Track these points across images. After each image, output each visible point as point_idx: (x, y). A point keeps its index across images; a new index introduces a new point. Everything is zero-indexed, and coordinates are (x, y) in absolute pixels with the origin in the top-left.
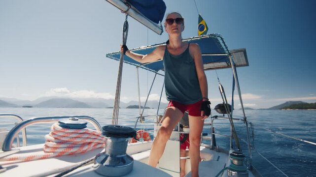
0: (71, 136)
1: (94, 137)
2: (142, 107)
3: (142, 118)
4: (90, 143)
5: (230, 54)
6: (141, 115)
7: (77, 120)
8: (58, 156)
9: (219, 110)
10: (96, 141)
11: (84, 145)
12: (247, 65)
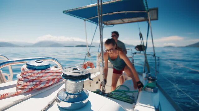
0: (37, 75)
1: (57, 74)
2: (89, 46)
3: (89, 54)
4: (53, 79)
5: (148, 11)
6: (88, 52)
7: (42, 62)
8: (28, 92)
9: (137, 49)
10: (59, 77)
11: (49, 81)
12: (157, 19)
